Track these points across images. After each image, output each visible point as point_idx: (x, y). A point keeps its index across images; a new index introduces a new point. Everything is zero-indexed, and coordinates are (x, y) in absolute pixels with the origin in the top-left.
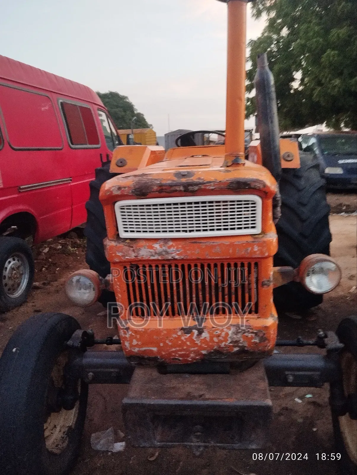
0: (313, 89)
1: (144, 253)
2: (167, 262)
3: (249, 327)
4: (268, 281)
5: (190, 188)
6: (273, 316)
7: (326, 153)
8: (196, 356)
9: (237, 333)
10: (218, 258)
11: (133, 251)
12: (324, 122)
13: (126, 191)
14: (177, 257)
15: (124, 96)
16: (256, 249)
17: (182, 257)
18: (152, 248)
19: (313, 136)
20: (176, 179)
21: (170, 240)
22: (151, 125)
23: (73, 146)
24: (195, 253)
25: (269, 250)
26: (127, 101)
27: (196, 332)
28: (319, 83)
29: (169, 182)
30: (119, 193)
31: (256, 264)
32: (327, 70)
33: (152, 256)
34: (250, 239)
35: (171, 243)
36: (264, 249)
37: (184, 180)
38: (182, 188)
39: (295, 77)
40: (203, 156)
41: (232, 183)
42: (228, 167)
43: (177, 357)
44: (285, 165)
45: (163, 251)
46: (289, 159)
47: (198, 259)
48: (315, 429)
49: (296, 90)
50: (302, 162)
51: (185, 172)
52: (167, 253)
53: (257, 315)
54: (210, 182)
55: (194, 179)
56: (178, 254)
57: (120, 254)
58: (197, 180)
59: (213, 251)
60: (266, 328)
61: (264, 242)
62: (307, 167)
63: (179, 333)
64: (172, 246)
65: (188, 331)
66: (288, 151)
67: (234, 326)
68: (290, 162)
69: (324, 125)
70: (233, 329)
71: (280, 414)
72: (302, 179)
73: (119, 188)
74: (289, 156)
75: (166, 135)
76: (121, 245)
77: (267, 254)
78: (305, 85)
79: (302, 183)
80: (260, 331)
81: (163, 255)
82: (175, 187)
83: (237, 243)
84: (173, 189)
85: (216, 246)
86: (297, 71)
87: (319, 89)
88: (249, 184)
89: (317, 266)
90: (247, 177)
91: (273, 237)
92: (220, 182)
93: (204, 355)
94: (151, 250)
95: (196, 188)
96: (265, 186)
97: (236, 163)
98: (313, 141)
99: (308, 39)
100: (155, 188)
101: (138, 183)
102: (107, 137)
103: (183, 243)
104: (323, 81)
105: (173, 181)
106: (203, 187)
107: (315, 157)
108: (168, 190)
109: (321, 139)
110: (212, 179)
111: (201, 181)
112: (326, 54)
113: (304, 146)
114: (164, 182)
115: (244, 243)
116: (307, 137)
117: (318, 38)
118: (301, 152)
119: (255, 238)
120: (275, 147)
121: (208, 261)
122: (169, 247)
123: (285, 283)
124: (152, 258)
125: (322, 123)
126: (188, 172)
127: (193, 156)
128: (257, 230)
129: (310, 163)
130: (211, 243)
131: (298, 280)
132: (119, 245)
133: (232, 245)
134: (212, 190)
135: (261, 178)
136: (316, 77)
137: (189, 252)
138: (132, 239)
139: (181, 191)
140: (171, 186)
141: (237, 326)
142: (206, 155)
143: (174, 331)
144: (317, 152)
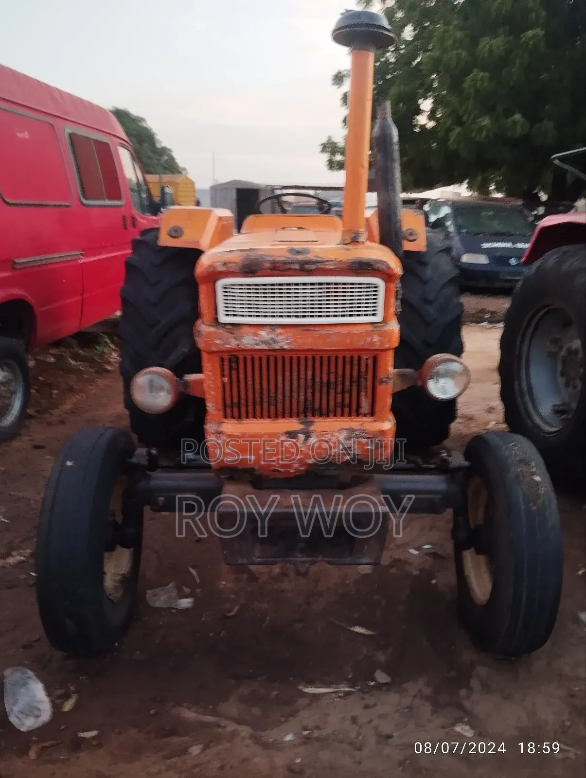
0: (449, 130)
1: (248, 341)
2: (273, 353)
3: (363, 431)
4: (388, 378)
5: (307, 266)
6: (390, 421)
7: (464, 231)
8: (300, 466)
9: (348, 438)
10: (333, 348)
11: (235, 338)
12: (465, 180)
13: (233, 267)
14: (286, 347)
15: (138, 117)
16: (376, 339)
17: (292, 347)
18: (257, 335)
19: (446, 203)
20: (290, 256)
21: (278, 326)
22: (185, 169)
23: (85, 202)
24: (307, 342)
25: (389, 341)
26: (145, 125)
27: (302, 437)
28: (459, 121)
29: (284, 259)
30: (223, 269)
31: (375, 359)
32: (471, 102)
33: (257, 345)
34: (370, 328)
35: (279, 330)
36: (385, 340)
37: (300, 257)
38: (297, 267)
39: (422, 107)
40: (299, 228)
41: (353, 263)
42: (346, 244)
43: (277, 469)
44: (407, 246)
45: (269, 340)
46: (412, 238)
47: (310, 350)
48: (434, 582)
49: (423, 127)
50: (430, 244)
51: (302, 248)
52: (275, 341)
53: (373, 417)
54: (328, 261)
55: (311, 257)
56: (288, 344)
57: (218, 342)
58: (316, 259)
59: (329, 340)
60: (383, 433)
61: (386, 332)
62: (436, 251)
63: (283, 438)
64: (281, 334)
65: (292, 434)
66: (412, 228)
67: (346, 429)
68: (414, 242)
69: (465, 185)
70: (344, 434)
71: (391, 566)
72: (429, 267)
73: (225, 264)
74: (411, 234)
75: (212, 188)
76: (220, 331)
77: (387, 346)
78: (437, 120)
79: (428, 272)
80: (375, 436)
81: (269, 344)
82: (290, 265)
83: (356, 332)
84: (288, 266)
85: (332, 334)
86: (426, 98)
87: (458, 130)
88: (371, 265)
89: (441, 368)
90: (370, 257)
91: (394, 327)
92: (341, 261)
93: (310, 465)
94: (257, 338)
95: (313, 267)
96: (389, 268)
97: (355, 241)
98: (445, 211)
99: (444, 51)
100: (268, 265)
101: (246, 258)
102: (132, 190)
103: (293, 330)
104: (465, 119)
105: (288, 258)
106: (321, 266)
107: (448, 235)
108: (281, 269)
109: (459, 208)
110: (332, 257)
111: (319, 259)
112: (471, 75)
113: (433, 218)
114: (278, 259)
115: (363, 333)
116: (436, 205)
117: (460, 51)
118: (428, 229)
119: (376, 327)
120: (396, 223)
121: (320, 353)
122: (278, 335)
123: (405, 387)
124: (258, 347)
125: (460, 182)
126: (305, 249)
127: (284, 228)
128: (378, 318)
129: (440, 245)
130: (325, 331)
131: (420, 383)
132: (219, 331)
133: (349, 334)
134: (331, 269)
135: (384, 259)
136: (454, 111)
137: (300, 341)
138: (234, 325)
139: (296, 270)
140: (285, 263)
141: (351, 430)
142: (301, 228)
143: (275, 435)
144: (452, 229)
